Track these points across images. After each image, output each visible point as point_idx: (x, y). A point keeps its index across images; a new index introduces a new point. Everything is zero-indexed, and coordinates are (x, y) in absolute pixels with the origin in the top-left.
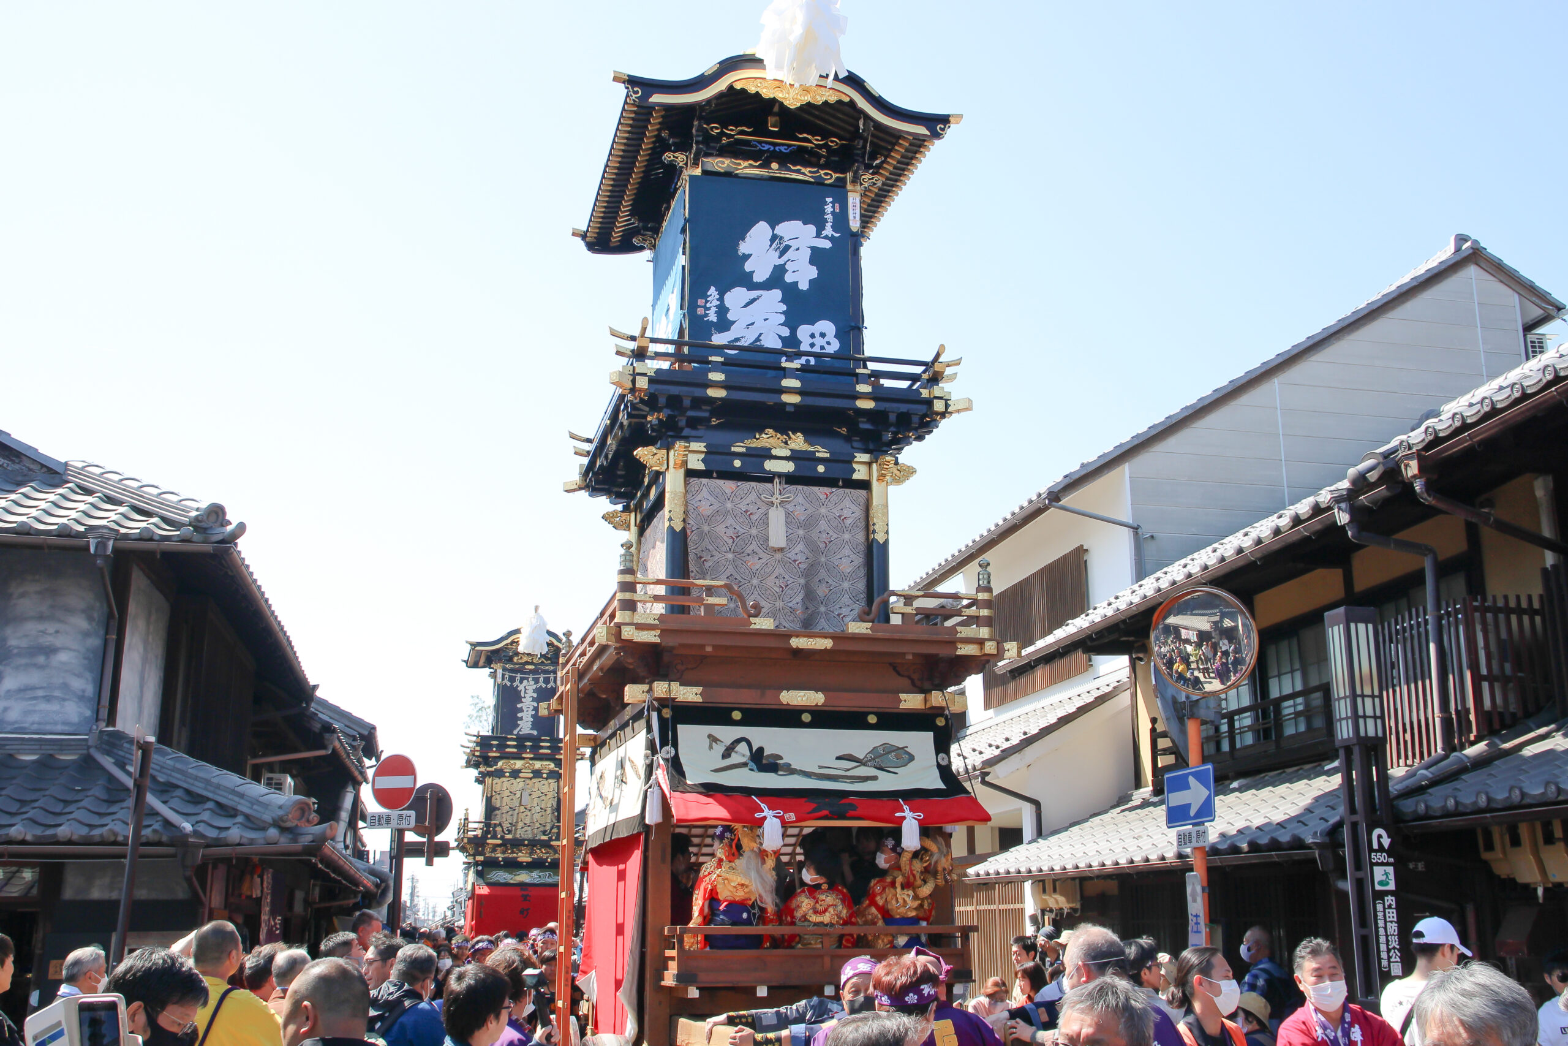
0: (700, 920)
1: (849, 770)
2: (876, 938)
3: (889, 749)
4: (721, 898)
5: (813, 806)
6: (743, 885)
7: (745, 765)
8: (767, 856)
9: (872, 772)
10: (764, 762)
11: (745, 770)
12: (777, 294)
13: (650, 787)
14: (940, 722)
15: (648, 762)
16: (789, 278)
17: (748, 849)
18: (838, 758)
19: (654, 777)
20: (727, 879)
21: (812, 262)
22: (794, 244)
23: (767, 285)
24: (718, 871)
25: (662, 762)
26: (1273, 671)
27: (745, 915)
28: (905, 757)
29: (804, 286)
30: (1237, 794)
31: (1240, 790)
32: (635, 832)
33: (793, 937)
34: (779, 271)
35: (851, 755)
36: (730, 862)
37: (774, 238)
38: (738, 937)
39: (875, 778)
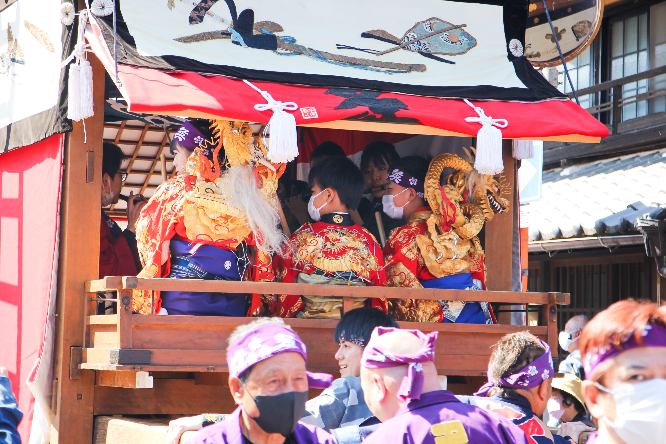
0: (155, 269)
1: (382, 54)
2: (415, 305)
4: (190, 237)
5: (339, 100)
6: (226, 218)
7: (226, 34)
8: (266, 175)
9: (418, 59)
10: (255, 32)
11: (227, 42)
13: (74, 61)
15: (69, 21)
17: (237, 162)
18: (364, 35)
19: (80, 44)
20: (203, 208)
24: (189, 195)
25: (93, 21)
26: (617, 50)
27: (228, 265)
30: (567, 180)
31: (570, 177)
32: (49, 135)
33: (291, 299)
35: (384, 32)
36: (207, 180)
38: (214, 296)
39: (420, 68)
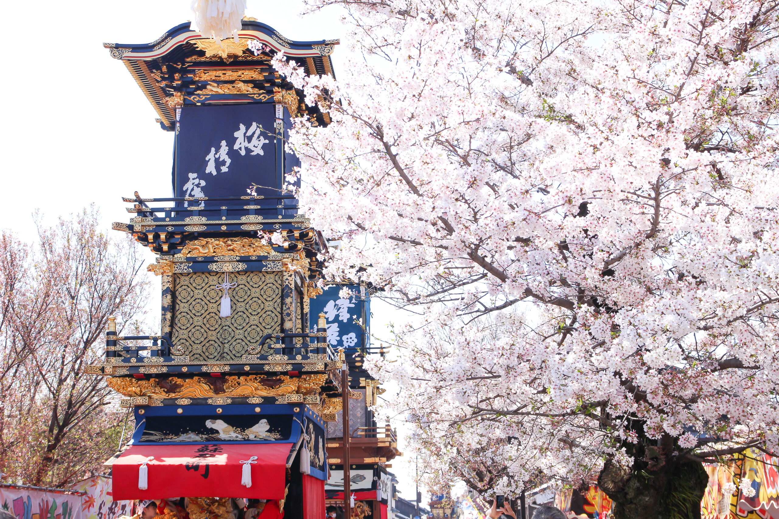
3: (358, 476)
12: (336, 325)
14: (376, 467)
16: (340, 319)
21: (348, 312)
22: (342, 307)
23: (333, 322)
28: (362, 478)
29: (345, 321)
34: (337, 316)
37: (335, 305)
